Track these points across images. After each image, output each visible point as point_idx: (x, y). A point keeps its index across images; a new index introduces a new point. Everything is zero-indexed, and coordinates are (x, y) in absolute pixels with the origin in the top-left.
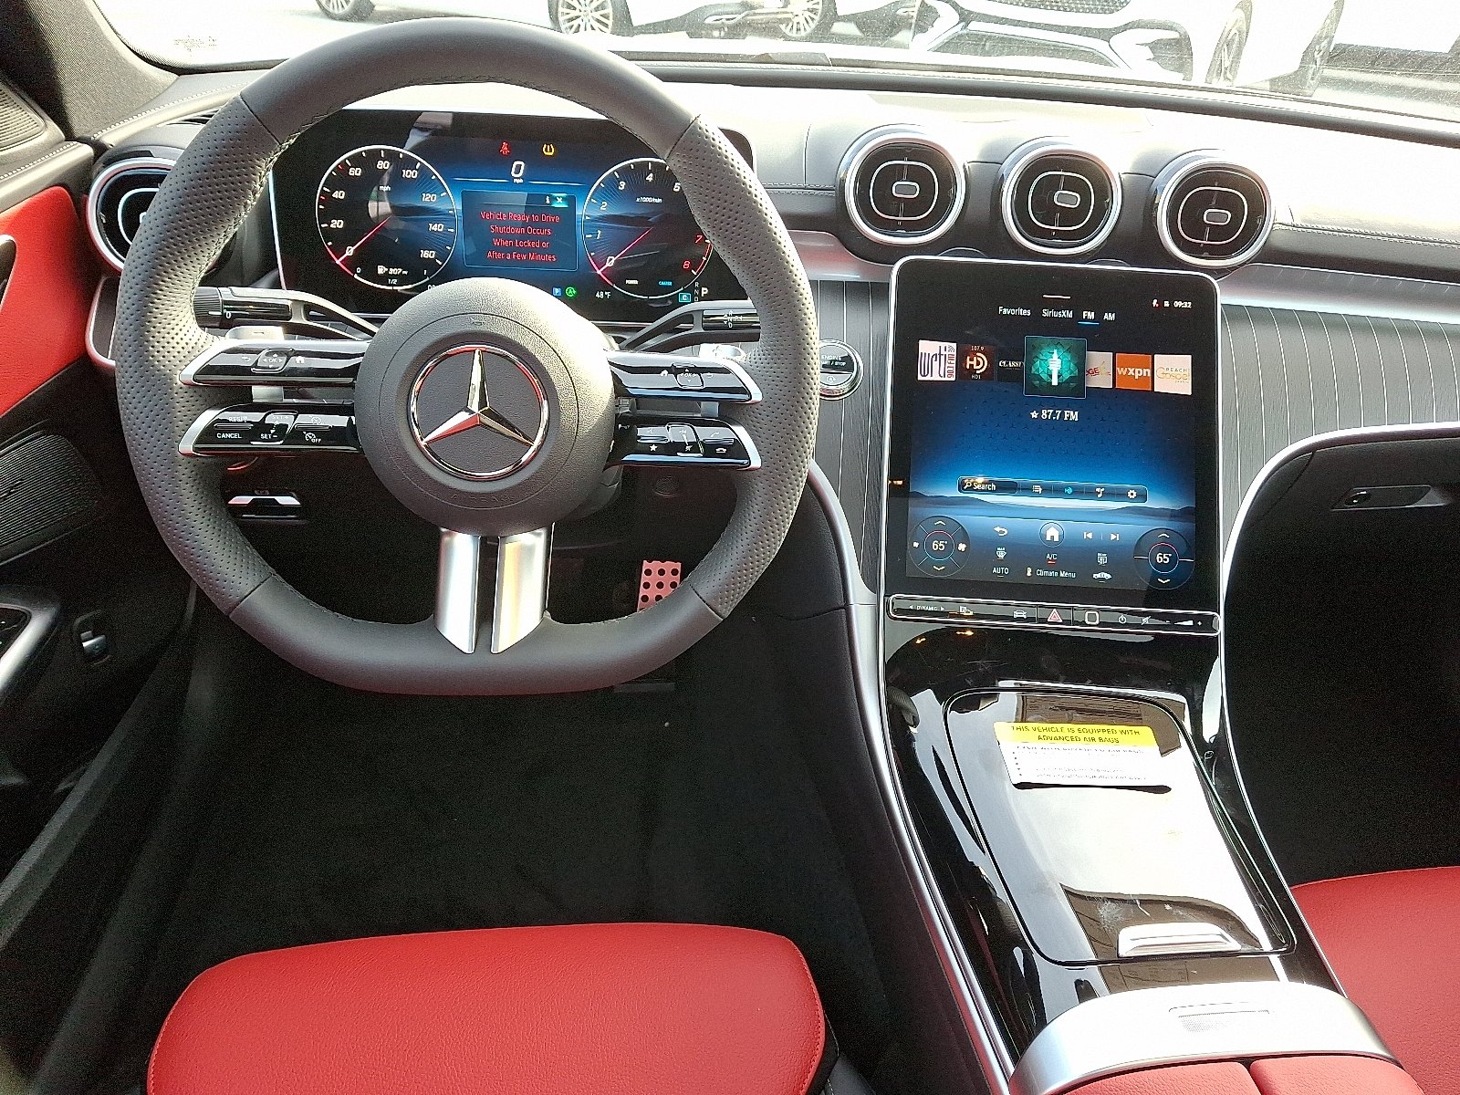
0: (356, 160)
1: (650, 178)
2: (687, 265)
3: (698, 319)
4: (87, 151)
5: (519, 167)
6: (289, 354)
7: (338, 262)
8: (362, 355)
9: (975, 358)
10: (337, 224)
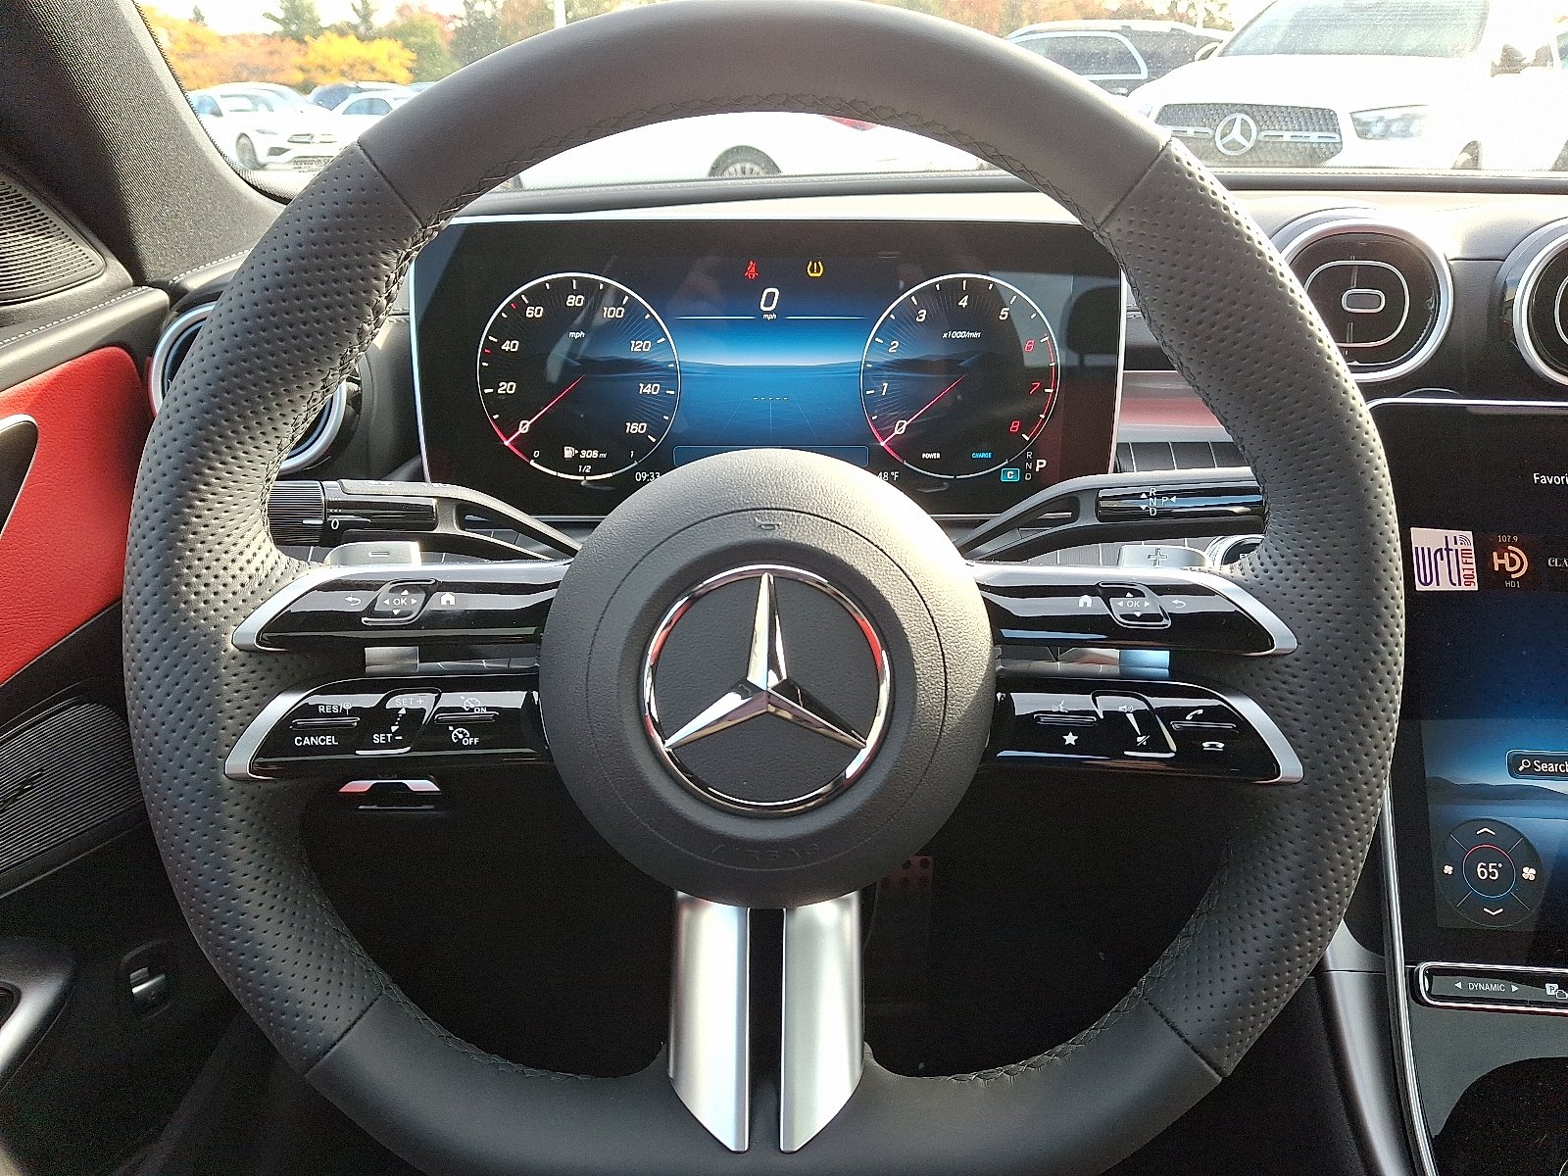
0: (536, 297)
1: (964, 303)
2: (1015, 427)
3: (1087, 505)
4: (160, 297)
5: (771, 296)
6: (429, 588)
7: (507, 443)
8: (555, 585)
9: (1506, 554)
10: (507, 388)
